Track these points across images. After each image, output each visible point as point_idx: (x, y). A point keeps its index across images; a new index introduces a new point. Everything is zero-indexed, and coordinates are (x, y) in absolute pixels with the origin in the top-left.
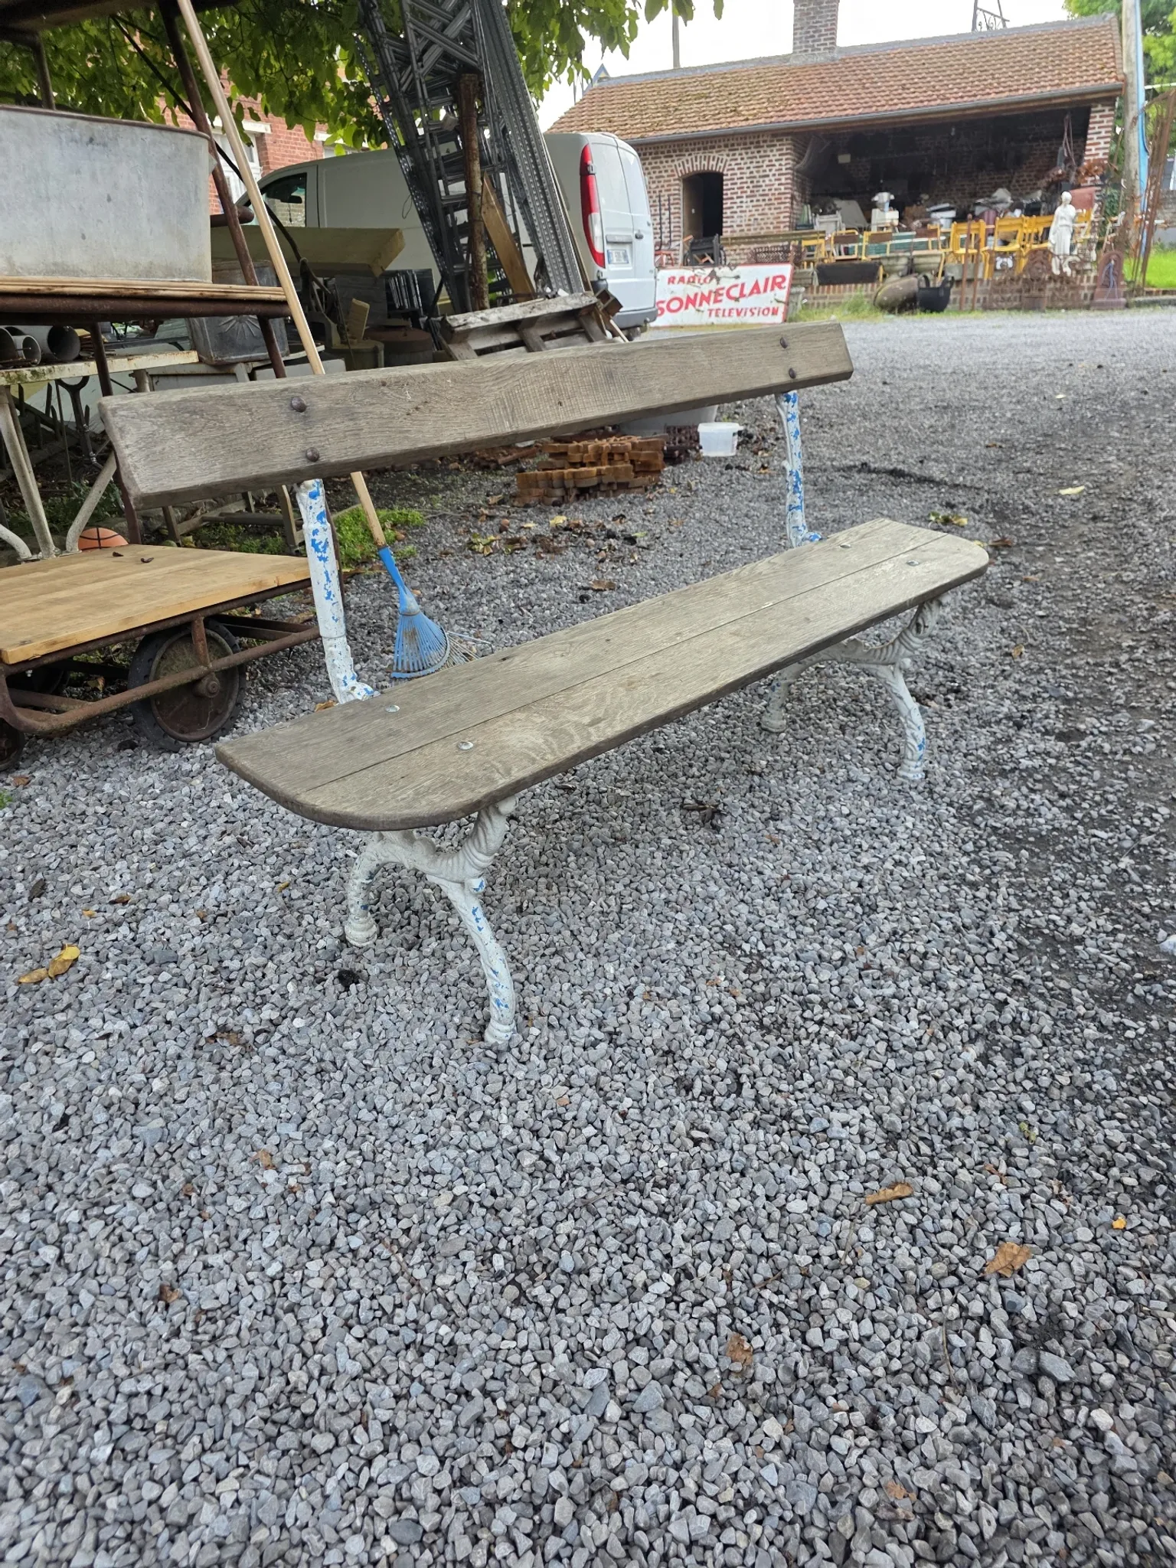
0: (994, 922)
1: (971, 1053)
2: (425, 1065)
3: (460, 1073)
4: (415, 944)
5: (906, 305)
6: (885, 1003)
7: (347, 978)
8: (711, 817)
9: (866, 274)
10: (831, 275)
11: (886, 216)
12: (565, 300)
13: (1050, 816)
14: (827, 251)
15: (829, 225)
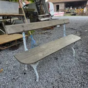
0: (81, 71)
1: (80, 85)
2: (30, 83)
3: (34, 84)
4: (31, 70)
5: (73, 15)
6: (72, 79)
7: (25, 74)
8: (57, 59)
9: (70, 13)
10: (67, 13)
11: (71, 8)
12: (47, 14)
13: (86, 60)
14: (67, 11)
15: (67, 9)
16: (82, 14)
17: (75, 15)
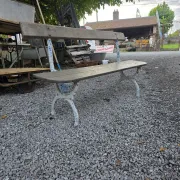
7: (51, 118)
12: (83, 45)
16: (147, 48)
17: (134, 50)
